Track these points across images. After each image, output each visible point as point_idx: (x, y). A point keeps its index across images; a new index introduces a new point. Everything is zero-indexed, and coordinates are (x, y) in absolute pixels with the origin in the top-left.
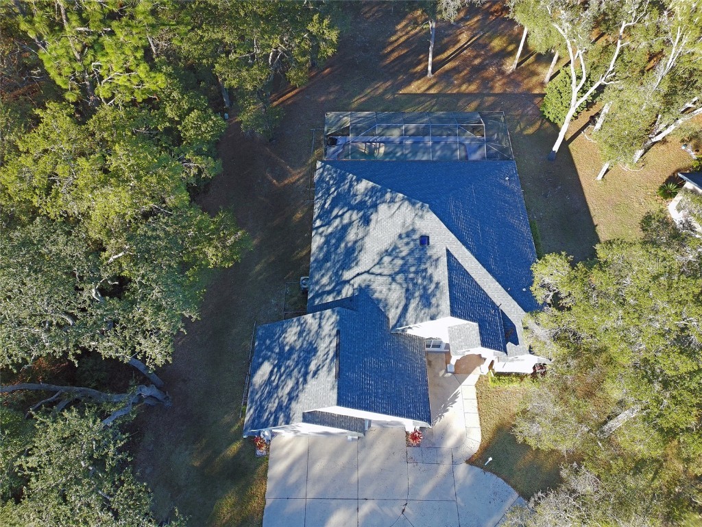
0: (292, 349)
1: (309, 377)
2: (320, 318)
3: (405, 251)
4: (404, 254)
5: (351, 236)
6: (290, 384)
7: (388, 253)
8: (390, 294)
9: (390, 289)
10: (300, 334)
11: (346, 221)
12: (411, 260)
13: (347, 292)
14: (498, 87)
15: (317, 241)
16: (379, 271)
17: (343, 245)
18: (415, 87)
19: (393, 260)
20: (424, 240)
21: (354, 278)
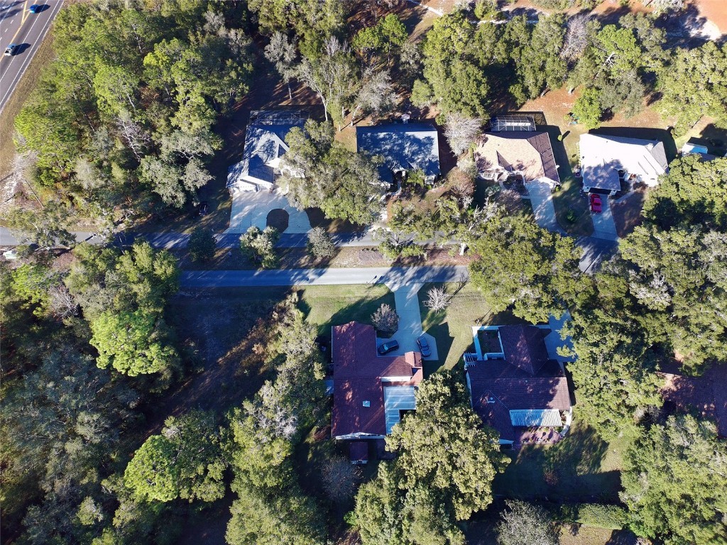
0: (237, 169)
2: (245, 161)
3: (267, 145)
5: (254, 144)
6: (236, 175)
7: (263, 146)
8: (263, 156)
10: (239, 165)
11: (253, 140)
12: (269, 148)
13: (252, 156)
14: (313, 103)
15: (245, 146)
16: (261, 151)
17: (252, 146)
18: (284, 103)
19: (264, 148)
20: (273, 142)
21: (254, 153)
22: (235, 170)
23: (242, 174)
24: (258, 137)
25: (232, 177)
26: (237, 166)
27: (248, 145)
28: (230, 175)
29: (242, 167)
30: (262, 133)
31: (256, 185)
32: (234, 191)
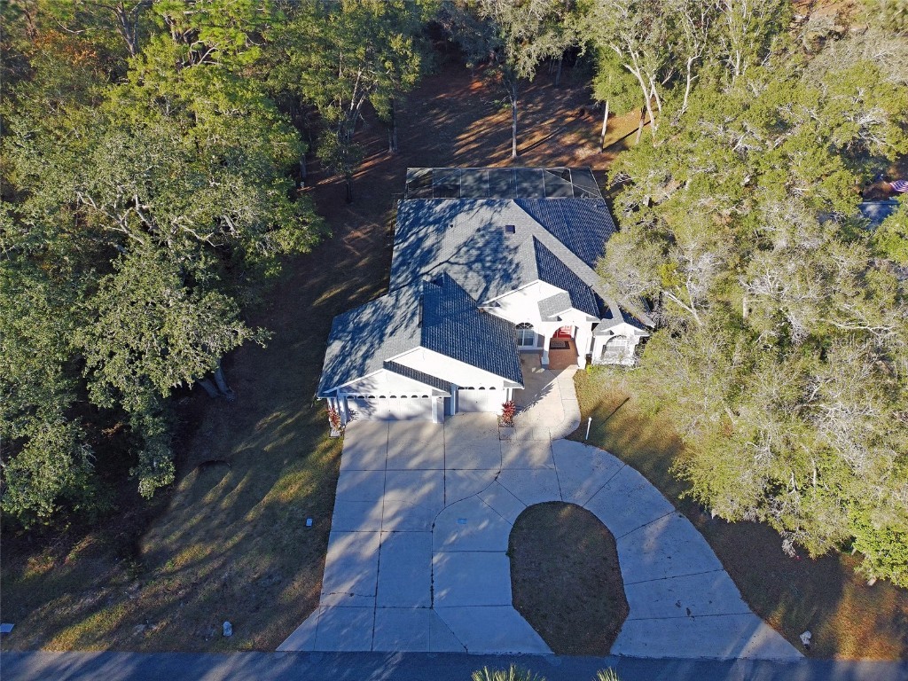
0: (367, 324)
1: (385, 338)
2: (397, 296)
3: (482, 242)
4: (480, 245)
5: (428, 243)
6: (364, 349)
7: (465, 244)
8: (472, 283)
9: (466, 277)
10: (374, 312)
11: (421, 234)
12: (488, 251)
15: (394, 255)
16: (457, 260)
17: (419, 251)
19: (468, 251)
21: (432, 269)
22: (359, 329)
23: (388, 341)
24: (442, 224)
25: (343, 355)
26: (367, 314)
27: (403, 253)
28: (335, 348)
29: (390, 317)
30: (454, 211)
31: (447, 386)
32: (350, 414)
